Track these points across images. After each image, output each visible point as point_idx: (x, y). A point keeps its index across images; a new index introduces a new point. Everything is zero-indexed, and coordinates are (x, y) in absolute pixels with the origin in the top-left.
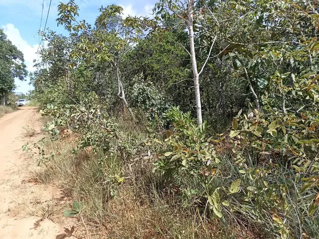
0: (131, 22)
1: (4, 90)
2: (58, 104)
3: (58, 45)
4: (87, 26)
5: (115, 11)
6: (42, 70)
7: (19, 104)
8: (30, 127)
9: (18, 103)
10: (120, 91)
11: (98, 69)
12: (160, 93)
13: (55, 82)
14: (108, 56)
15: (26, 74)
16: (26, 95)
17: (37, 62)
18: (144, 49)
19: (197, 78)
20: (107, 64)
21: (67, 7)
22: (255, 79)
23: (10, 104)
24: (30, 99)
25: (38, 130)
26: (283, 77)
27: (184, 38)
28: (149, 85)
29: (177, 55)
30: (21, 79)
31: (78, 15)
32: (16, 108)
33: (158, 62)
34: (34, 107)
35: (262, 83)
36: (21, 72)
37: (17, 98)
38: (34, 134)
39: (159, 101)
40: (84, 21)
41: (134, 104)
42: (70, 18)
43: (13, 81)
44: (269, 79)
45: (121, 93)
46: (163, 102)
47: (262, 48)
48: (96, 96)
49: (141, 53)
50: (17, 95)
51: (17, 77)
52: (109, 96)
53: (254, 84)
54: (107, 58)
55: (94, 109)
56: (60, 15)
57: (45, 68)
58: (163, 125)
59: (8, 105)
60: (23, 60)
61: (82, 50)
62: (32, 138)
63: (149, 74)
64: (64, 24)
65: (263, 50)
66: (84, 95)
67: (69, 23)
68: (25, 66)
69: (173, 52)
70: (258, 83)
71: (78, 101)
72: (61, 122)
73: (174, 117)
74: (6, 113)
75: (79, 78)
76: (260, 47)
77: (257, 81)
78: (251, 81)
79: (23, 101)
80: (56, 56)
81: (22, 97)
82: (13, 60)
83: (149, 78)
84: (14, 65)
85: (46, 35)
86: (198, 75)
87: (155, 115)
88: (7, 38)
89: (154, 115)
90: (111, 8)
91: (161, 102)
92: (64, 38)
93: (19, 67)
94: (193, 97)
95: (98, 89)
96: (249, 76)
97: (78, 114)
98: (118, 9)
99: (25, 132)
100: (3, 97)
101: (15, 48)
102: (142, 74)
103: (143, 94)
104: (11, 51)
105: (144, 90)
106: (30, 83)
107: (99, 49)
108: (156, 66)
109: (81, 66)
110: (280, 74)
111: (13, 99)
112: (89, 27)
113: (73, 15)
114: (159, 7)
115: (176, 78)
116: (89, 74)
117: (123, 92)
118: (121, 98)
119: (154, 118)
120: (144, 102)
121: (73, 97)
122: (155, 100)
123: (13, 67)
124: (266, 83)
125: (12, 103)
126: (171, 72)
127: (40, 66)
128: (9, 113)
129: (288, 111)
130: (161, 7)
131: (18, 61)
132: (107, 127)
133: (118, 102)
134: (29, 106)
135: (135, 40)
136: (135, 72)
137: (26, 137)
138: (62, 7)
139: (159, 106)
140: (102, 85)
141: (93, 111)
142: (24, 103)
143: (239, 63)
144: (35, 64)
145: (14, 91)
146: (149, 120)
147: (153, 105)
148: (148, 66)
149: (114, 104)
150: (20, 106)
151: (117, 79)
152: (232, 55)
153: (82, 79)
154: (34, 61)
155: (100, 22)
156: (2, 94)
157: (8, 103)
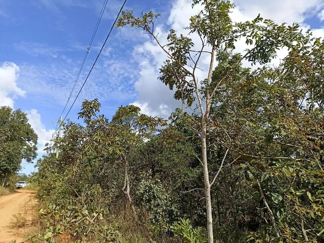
0: (145, 120)
1: (8, 171)
2: (59, 193)
3: (73, 135)
4: (104, 120)
5: (132, 111)
6: (51, 154)
7: (17, 186)
8: (22, 216)
9: (18, 185)
10: (125, 186)
11: (107, 160)
12: (167, 192)
13: (61, 170)
14: (119, 150)
15: (34, 157)
16: (28, 176)
17: (48, 146)
18: (155, 146)
19: (209, 189)
20: (117, 157)
21: (91, 104)
22: (268, 193)
23: (9, 185)
24: (31, 182)
26: (297, 194)
27: (196, 141)
28: (156, 183)
29: (187, 155)
30: (29, 160)
31: (99, 111)
32: (14, 190)
33: (168, 160)
34: (32, 191)
35: (277, 198)
36: (30, 154)
37: (18, 179)
38: (23, 225)
39: (165, 201)
40: (103, 116)
41: (138, 201)
42: (91, 114)
43: (20, 162)
44: (283, 195)
46: (169, 203)
47: (274, 162)
48: (101, 189)
49: (152, 149)
50: (19, 176)
51: (25, 158)
52: (113, 190)
53: (268, 198)
54: (118, 152)
55: (97, 212)
56: (83, 110)
57: (55, 152)
58: (167, 230)
59: (6, 187)
60: (36, 143)
61: (96, 142)
62: (20, 229)
63: (158, 171)
64: (84, 118)
65: (275, 164)
66: (87, 185)
67: (89, 117)
68: (36, 149)
69: (183, 151)
70: (273, 198)
72: (59, 230)
73: (182, 233)
74: (2, 195)
75: (86, 166)
76: (272, 161)
77: (271, 195)
78: (265, 195)
79: (24, 183)
80: (70, 145)
81: (24, 178)
82: (27, 142)
83: (157, 175)
84: (26, 147)
85: (66, 125)
86: (209, 186)
87: (159, 217)
88: (28, 122)
89: (157, 217)
90: (129, 108)
91: (167, 203)
92: (81, 127)
93: (30, 149)
95: (102, 181)
96: (262, 189)
97: (80, 218)
98: (136, 109)
99: (15, 220)
100: (4, 177)
101: (32, 131)
102: (150, 171)
103: (149, 192)
104: (27, 134)
105: (151, 188)
106: (36, 166)
107: (112, 142)
108: (166, 164)
109: (91, 155)
110: (295, 190)
111: (13, 180)
112: (107, 121)
113: (94, 111)
114: (174, 116)
115: (185, 178)
116: (97, 164)
117: (128, 186)
118: (125, 192)
119: (157, 221)
120: (149, 201)
121: (76, 187)
122: (161, 200)
123: (25, 149)
124: (281, 198)
125: (12, 184)
126: (180, 171)
127: (51, 150)
128: (5, 195)
130: (176, 117)
131: (31, 144)
132: (107, 236)
134: (28, 189)
135: (148, 136)
136: (143, 168)
137: (13, 227)
138: (86, 104)
139: (164, 208)
140: (108, 176)
141: (95, 215)
142: (23, 185)
143: (251, 175)
144: (46, 147)
145: (17, 172)
146: (152, 222)
147: (158, 205)
148: (158, 163)
150: (19, 188)
151: (125, 173)
152: (243, 166)
153: (89, 168)
154: (47, 145)
155: (117, 118)
156: (5, 174)
157: (7, 184)
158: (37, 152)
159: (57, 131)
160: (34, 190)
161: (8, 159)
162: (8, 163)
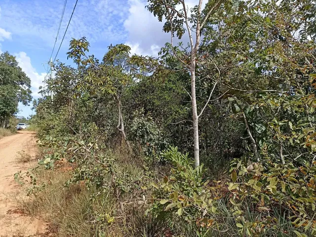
0: (137, 60)
1: (6, 113)
2: (58, 132)
3: (65, 76)
4: (95, 61)
5: (122, 50)
6: (46, 96)
7: (18, 128)
8: (26, 153)
9: (18, 126)
10: (119, 124)
11: (101, 100)
12: (159, 128)
13: (57, 110)
14: (111, 89)
15: (30, 100)
16: (27, 119)
17: (42, 89)
18: (147, 86)
19: (197, 120)
20: (109, 97)
21: (79, 43)
22: (253, 124)
23: (10, 127)
24: (30, 124)
25: (33, 155)
26: (280, 124)
27: (185, 78)
28: (149, 120)
29: (178, 93)
30: (25, 103)
31: (88, 51)
32: (15, 131)
33: (159, 98)
34: (33, 132)
35: (260, 128)
36: (26, 97)
37: (17, 121)
38: (29, 161)
39: (158, 136)
40: (93, 56)
41: (132, 137)
42: (80, 53)
43: (17, 105)
44: (266, 125)
45: (121, 125)
46: (161, 138)
47: (261, 95)
48: (96, 127)
49: (145, 88)
50: (18, 119)
51: (21, 101)
52: (108, 128)
53: (252, 129)
54: (110, 91)
55: (92, 143)
56: (71, 50)
57: (50, 95)
58: (159, 161)
59: (7, 128)
60: (29, 86)
61: (88, 82)
62: (26, 164)
63: (150, 109)
64: (73, 58)
65: (261, 97)
66: (84, 124)
67: (79, 57)
68: (30, 92)
69: (174, 90)
70: (256, 129)
71: (77, 130)
72: (57, 156)
73: (171, 158)
74: (4, 136)
75: (81, 107)
76: (258, 94)
77: (255, 126)
78: (249, 126)
79: (23, 125)
80: (62, 86)
81: (23, 121)
82: (20, 85)
83: (149, 113)
84: (20, 90)
85: (55, 66)
86: (197, 117)
87: (152, 150)
88: (18, 65)
89: (151, 150)
90: (119, 47)
91: (159, 137)
92: (72, 69)
93: (24, 92)
94: (191, 134)
95: (98, 120)
96: (247, 121)
97: (76, 147)
98: (126, 49)
99: (20, 157)
100: (4, 120)
101: (24, 75)
102: (143, 109)
103: (142, 128)
104: (20, 77)
105: (143, 125)
106: (33, 108)
107: (104, 82)
108: (157, 103)
109: (85, 96)
110: (278, 121)
111: (13, 122)
112: (97, 61)
113: (83, 51)
114: (164, 52)
115: (175, 115)
116: (91, 105)
117: (123, 125)
118: (120, 130)
119: (150, 153)
120: (142, 136)
121: (73, 126)
122: (153, 135)
123: (19, 92)
124: (264, 129)
125: (12, 126)
126: (171, 109)
127: (45, 93)
128: (8, 136)
129: (286, 159)
130: (166, 52)
131: (25, 87)
132: (103, 162)
133: (116, 134)
134: (28, 130)
135: (139, 76)
136: (135, 107)
137: (19, 162)
138: (73, 42)
139: (157, 142)
140: (102, 116)
141: (91, 145)
142: (23, 127)
143: (237, 108)
144: (40, 90)
145: (16, 115)
146: (146, 154)
147: (151, 140)
148: (150, 102)
149: (113, 135)
150: (19, 129)
151: (118, 112)
152: (231, 99)
153: (84, 109)
154: (40, 88)
155: (108, 58)
156: (4, 117)
157: (8, 126)
158: (32, 95)
159: (49, 74)
160: (34, 131)
161: (4, 102)
162: (5, 107)
